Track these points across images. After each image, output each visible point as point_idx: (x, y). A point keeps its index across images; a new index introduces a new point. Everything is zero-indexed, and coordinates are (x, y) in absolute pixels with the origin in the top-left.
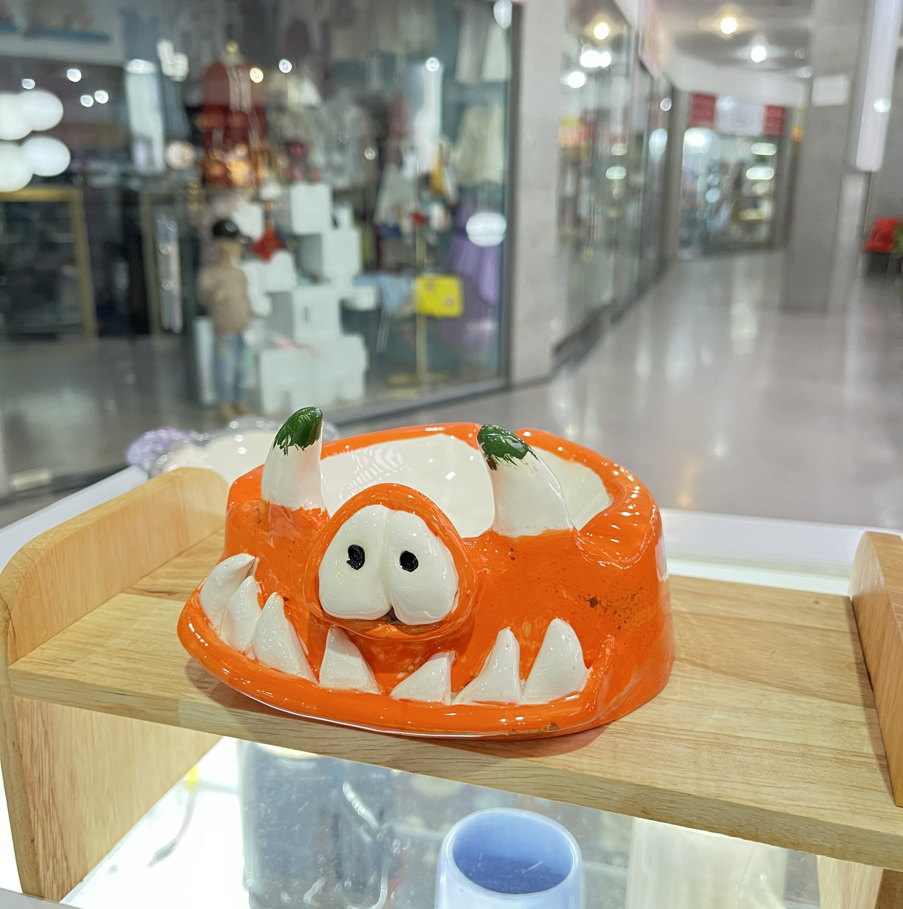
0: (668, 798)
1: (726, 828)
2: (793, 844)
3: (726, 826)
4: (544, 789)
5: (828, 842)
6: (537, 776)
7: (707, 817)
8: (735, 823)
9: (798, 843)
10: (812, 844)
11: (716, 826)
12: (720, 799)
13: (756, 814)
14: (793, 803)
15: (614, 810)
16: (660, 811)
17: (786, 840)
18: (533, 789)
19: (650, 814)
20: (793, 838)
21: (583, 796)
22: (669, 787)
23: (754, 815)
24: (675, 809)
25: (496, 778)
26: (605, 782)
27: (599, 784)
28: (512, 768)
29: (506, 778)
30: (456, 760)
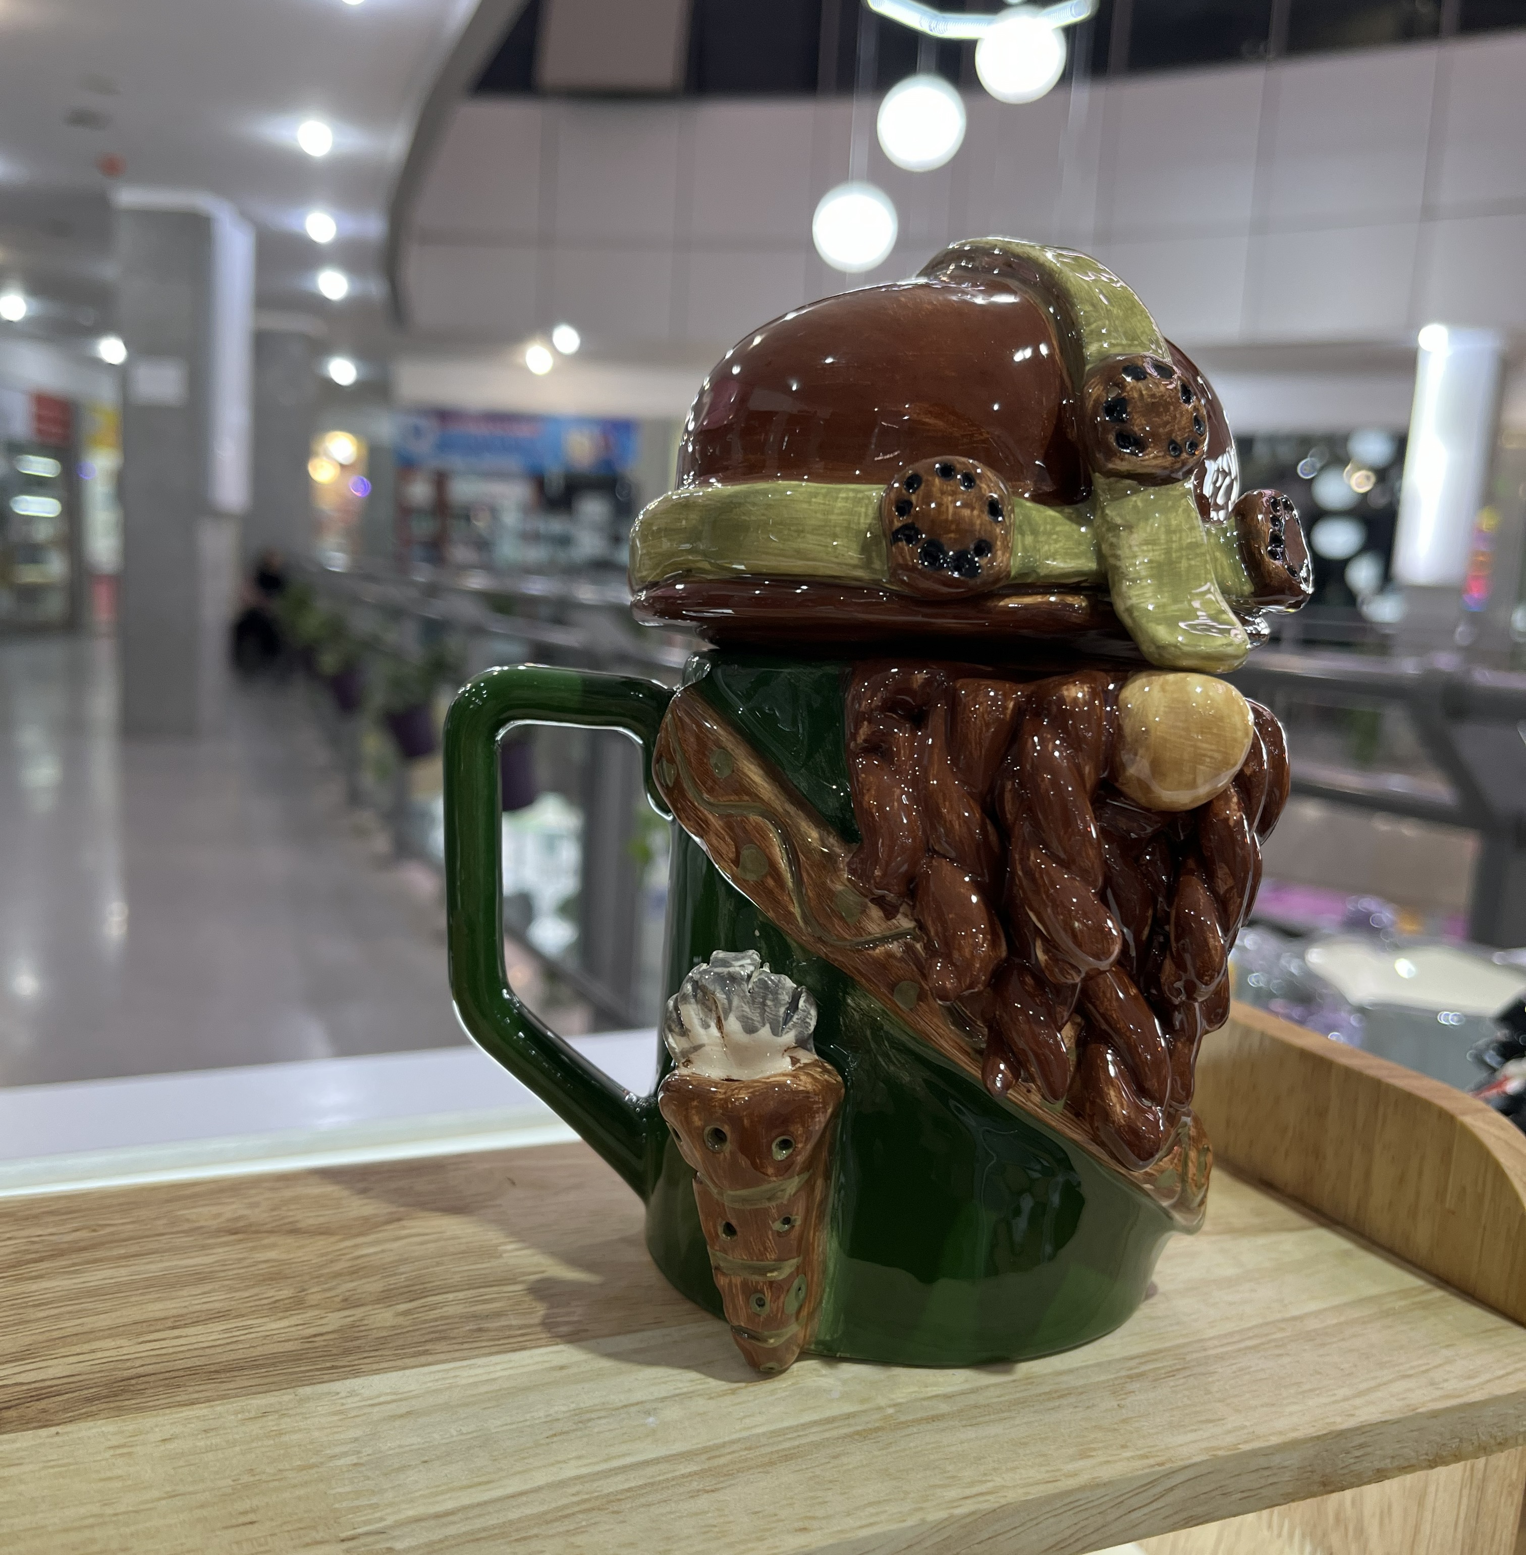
0: (1356, 1440)
1: (1425, 1460)
3: (1427, 1454)
4: (1181, 1510)
6: (1172, 1489)
7: (1406, 1450)
8: (1437, 1443)
11: (1414, 1462)
12: (1420, 1410)
13: (1463, 1415)
14: (1478, 1380)
15: (1283, 1501)
16: (1346, 1471)
18: (1164, 1518)
19: (1331, 1483)
21: (1239, 1496)
22: (1350, 1423)
23: (1460, 1418)
24: (1364, 1458)
25: (1103, 1526)
26: (1272, 1454)
27: (1263, 1461)
28: (1131, 1494)
29: (1121, 1516)
30: (1035, 1522)
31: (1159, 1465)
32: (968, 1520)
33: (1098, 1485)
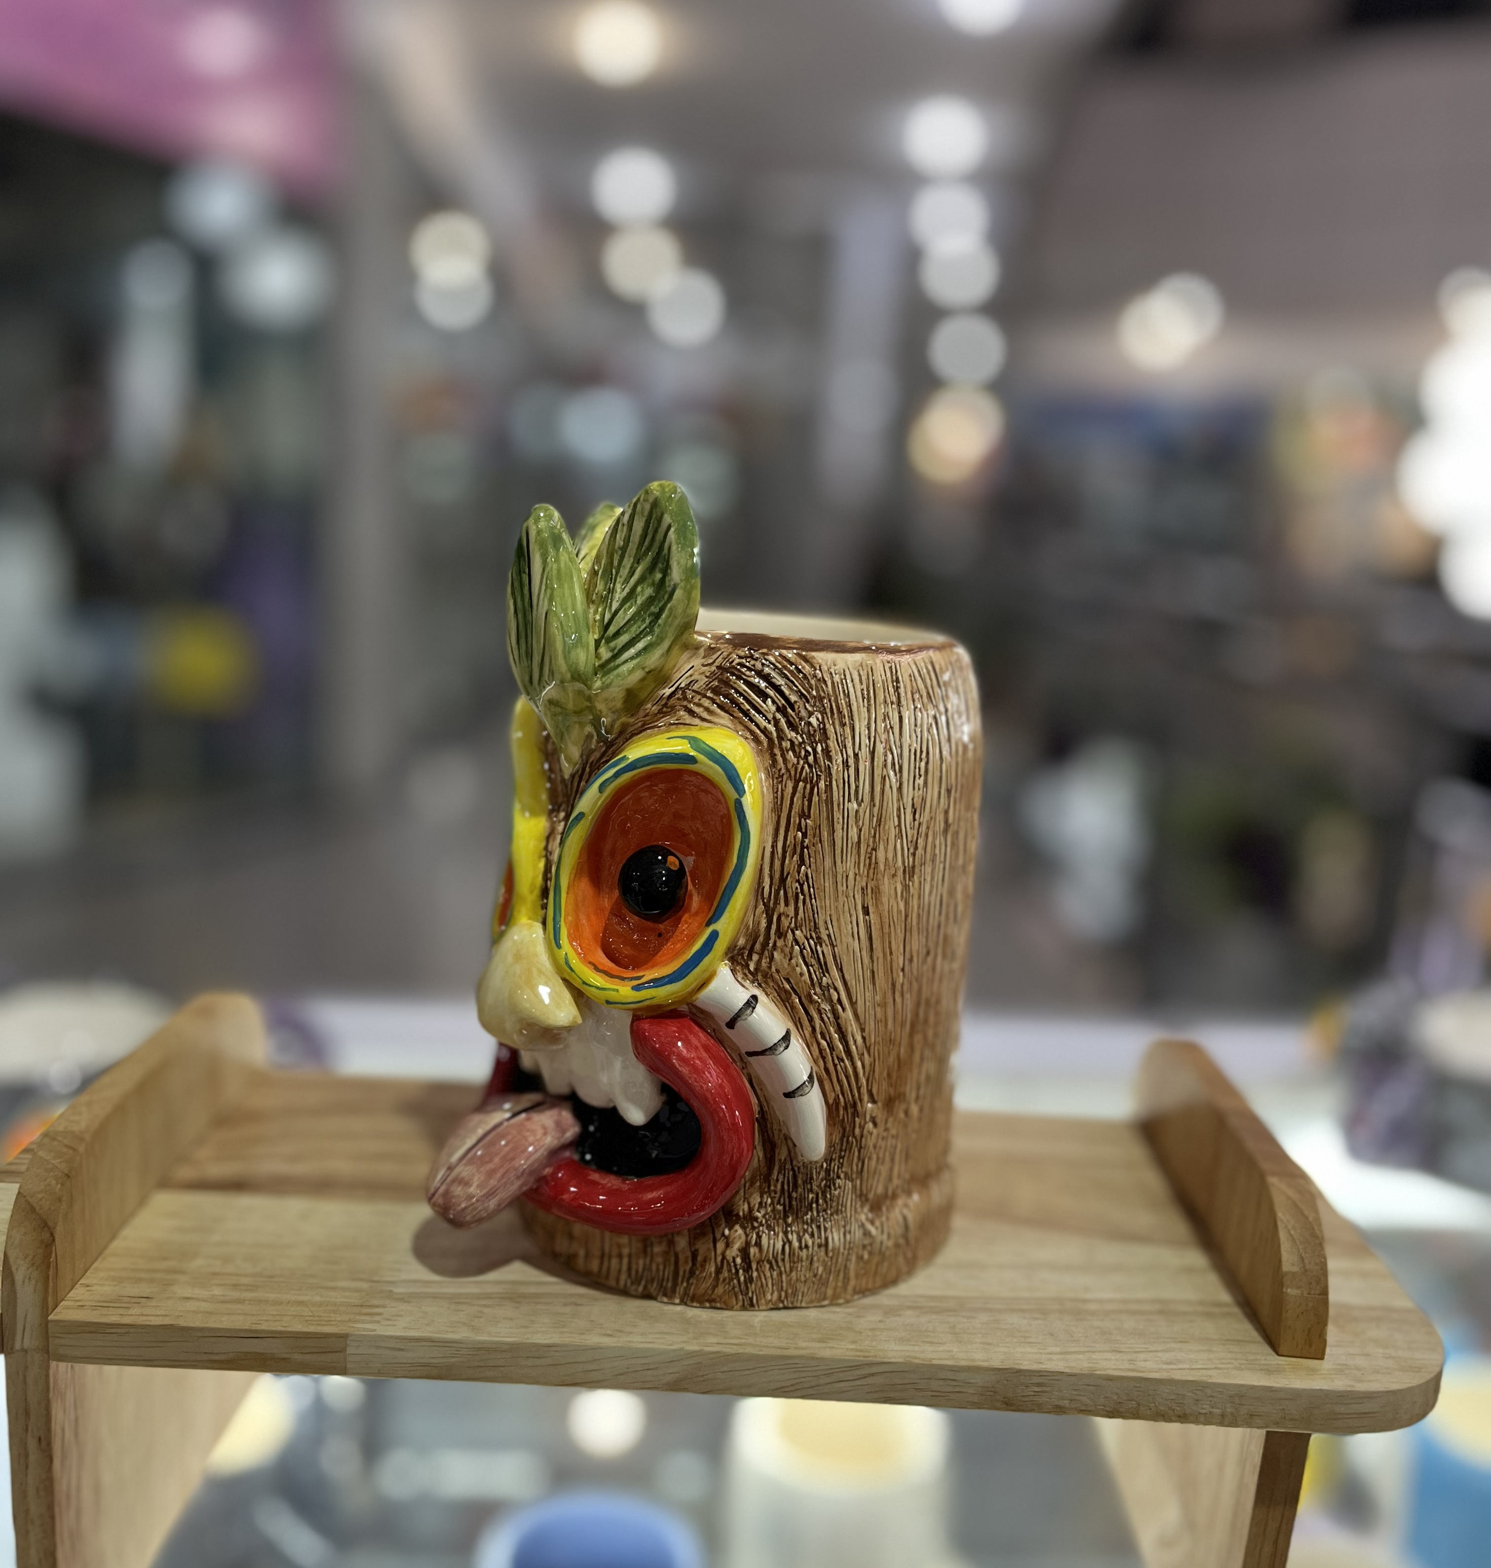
0: (1036, 1380)
2: (1179, 1416)
4: (881, 1391)
5: (1218, 1408)
6: (873, 1375)
7: (1082, 1398)
8: (1114, 1400)
9: (1185, 1414)
10: (1200, 1413)
11: (1090, 1408)
12: (1097, 1372)
13: (1138, 1385)
14: (1174, 1367)
15: (969, 1407)
16: (1026, 1399)
17: (1171, 1412)
18: (867, 1393)
19: (1014, 1404)
20: (1179, 1409)
21: (930, 1393)
22: (1035, 1367)
23: (1135, 1387)
24: (1044, 1394)
25: (817, 1386)
26: (958, 1371)
27: (950, 1375)
28: (840, 1370)
29: (831, 1383)
30: (763, 1369)
31: (864, 1357)
32: (714, 1356)
33: (813, 1358)
